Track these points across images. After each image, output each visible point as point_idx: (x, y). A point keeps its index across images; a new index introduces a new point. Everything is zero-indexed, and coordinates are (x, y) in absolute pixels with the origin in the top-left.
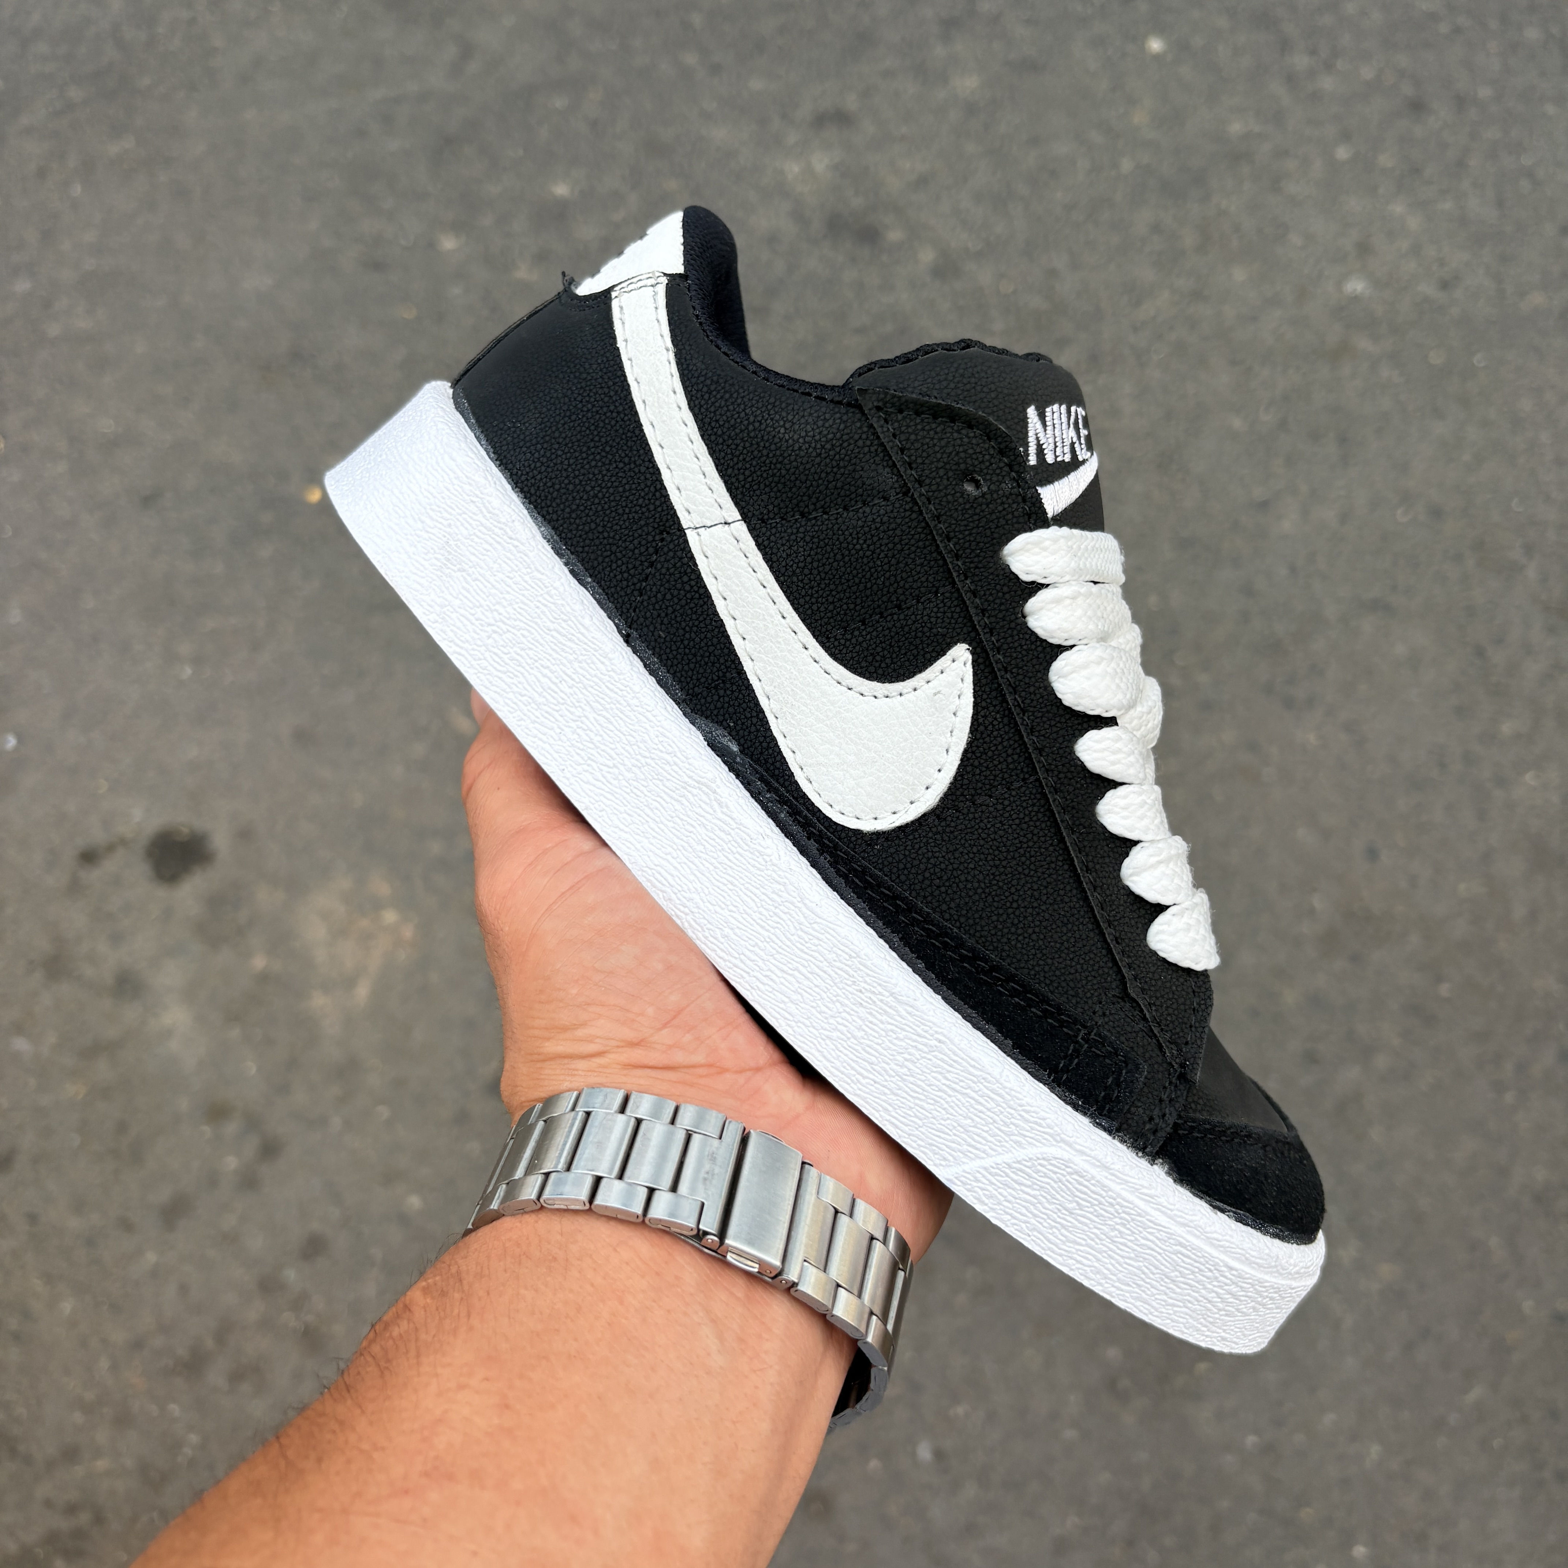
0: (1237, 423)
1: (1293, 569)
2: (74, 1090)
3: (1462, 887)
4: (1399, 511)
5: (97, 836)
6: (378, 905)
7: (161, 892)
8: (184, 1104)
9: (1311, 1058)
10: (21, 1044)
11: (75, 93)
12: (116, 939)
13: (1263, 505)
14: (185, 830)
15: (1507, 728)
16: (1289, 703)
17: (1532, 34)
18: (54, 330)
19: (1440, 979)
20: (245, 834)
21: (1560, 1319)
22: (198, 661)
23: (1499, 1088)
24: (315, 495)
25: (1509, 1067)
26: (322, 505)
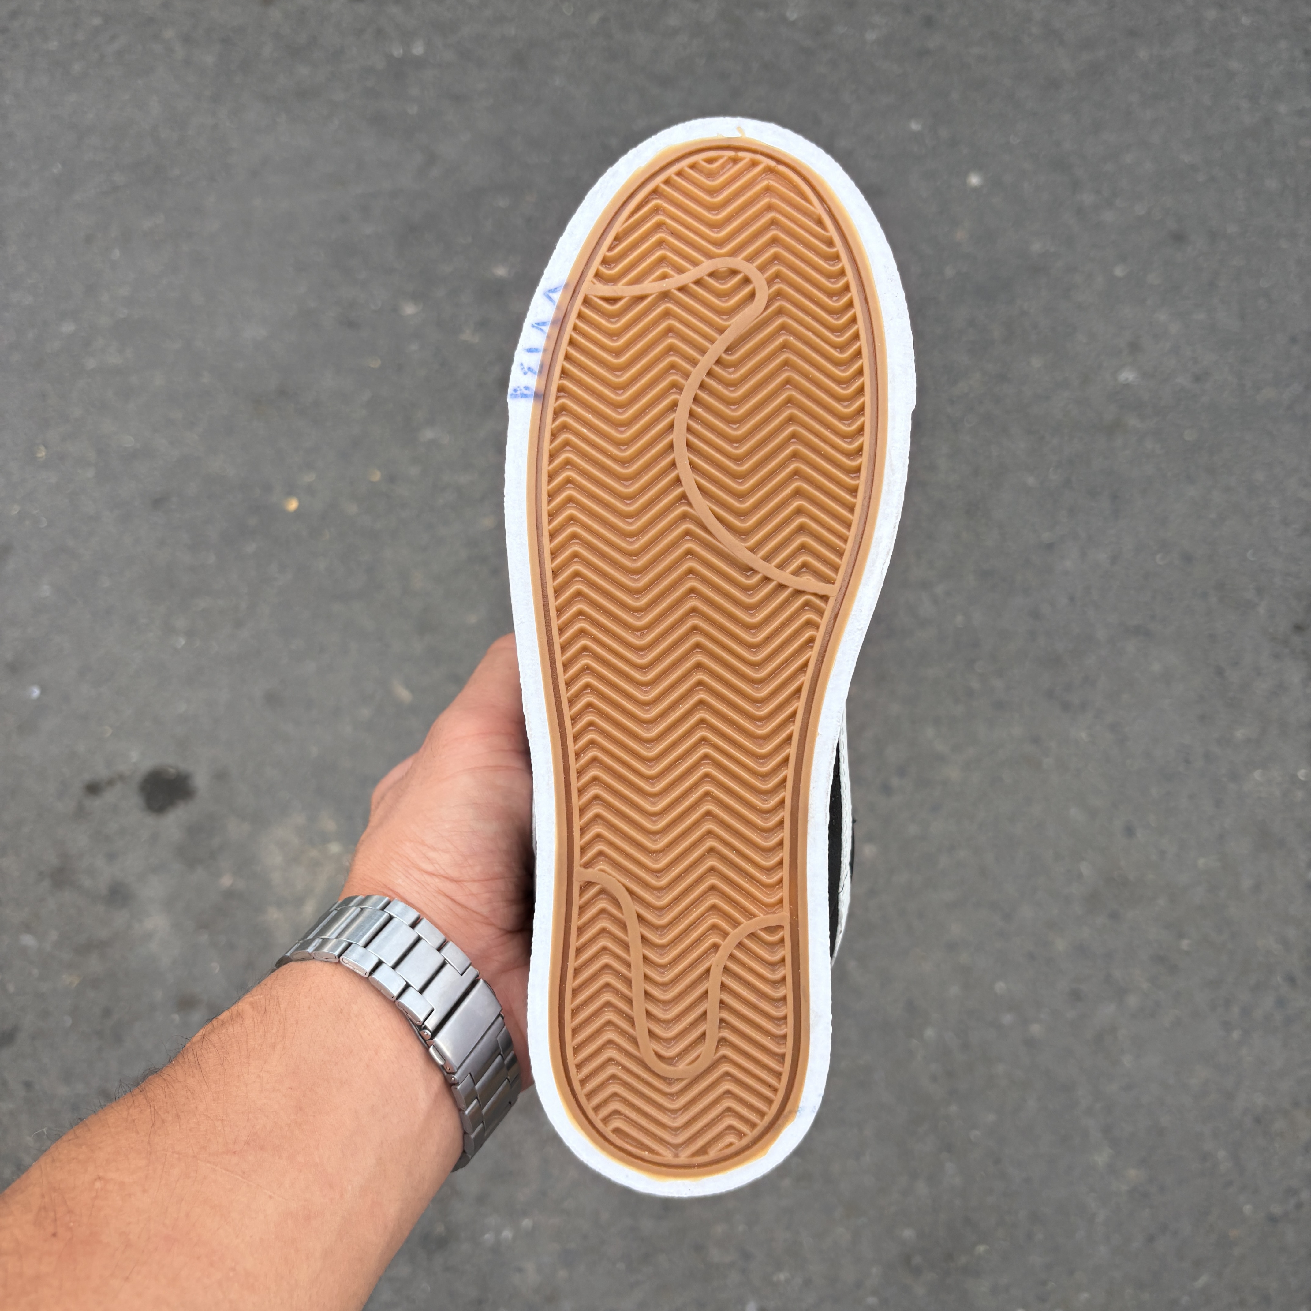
0: (1031, 481)
1: (1072, 599)
2: (70, 980)
3: (1201, 862)
4: (1158, 556)
5: (101, 772)
6: (325, 839)
7: (150, 820)
8: (159, 995)
9: (1076, 996)
10: (28, 940)
11: (119, 178)
12: (111, 857)
13: (1050, 547)
14: (172, 771)
15: (1240, 734)
16: (1066, 707)
17: (1272, 184)
18: (91, 363)
19: (1181, 936)
20: (221, 776)
21: (1273, 1220)
22: (190, 634)
23: (1227, 1026)
24: (293, 505)
25: (1236, 1010)
26: (298, 513)
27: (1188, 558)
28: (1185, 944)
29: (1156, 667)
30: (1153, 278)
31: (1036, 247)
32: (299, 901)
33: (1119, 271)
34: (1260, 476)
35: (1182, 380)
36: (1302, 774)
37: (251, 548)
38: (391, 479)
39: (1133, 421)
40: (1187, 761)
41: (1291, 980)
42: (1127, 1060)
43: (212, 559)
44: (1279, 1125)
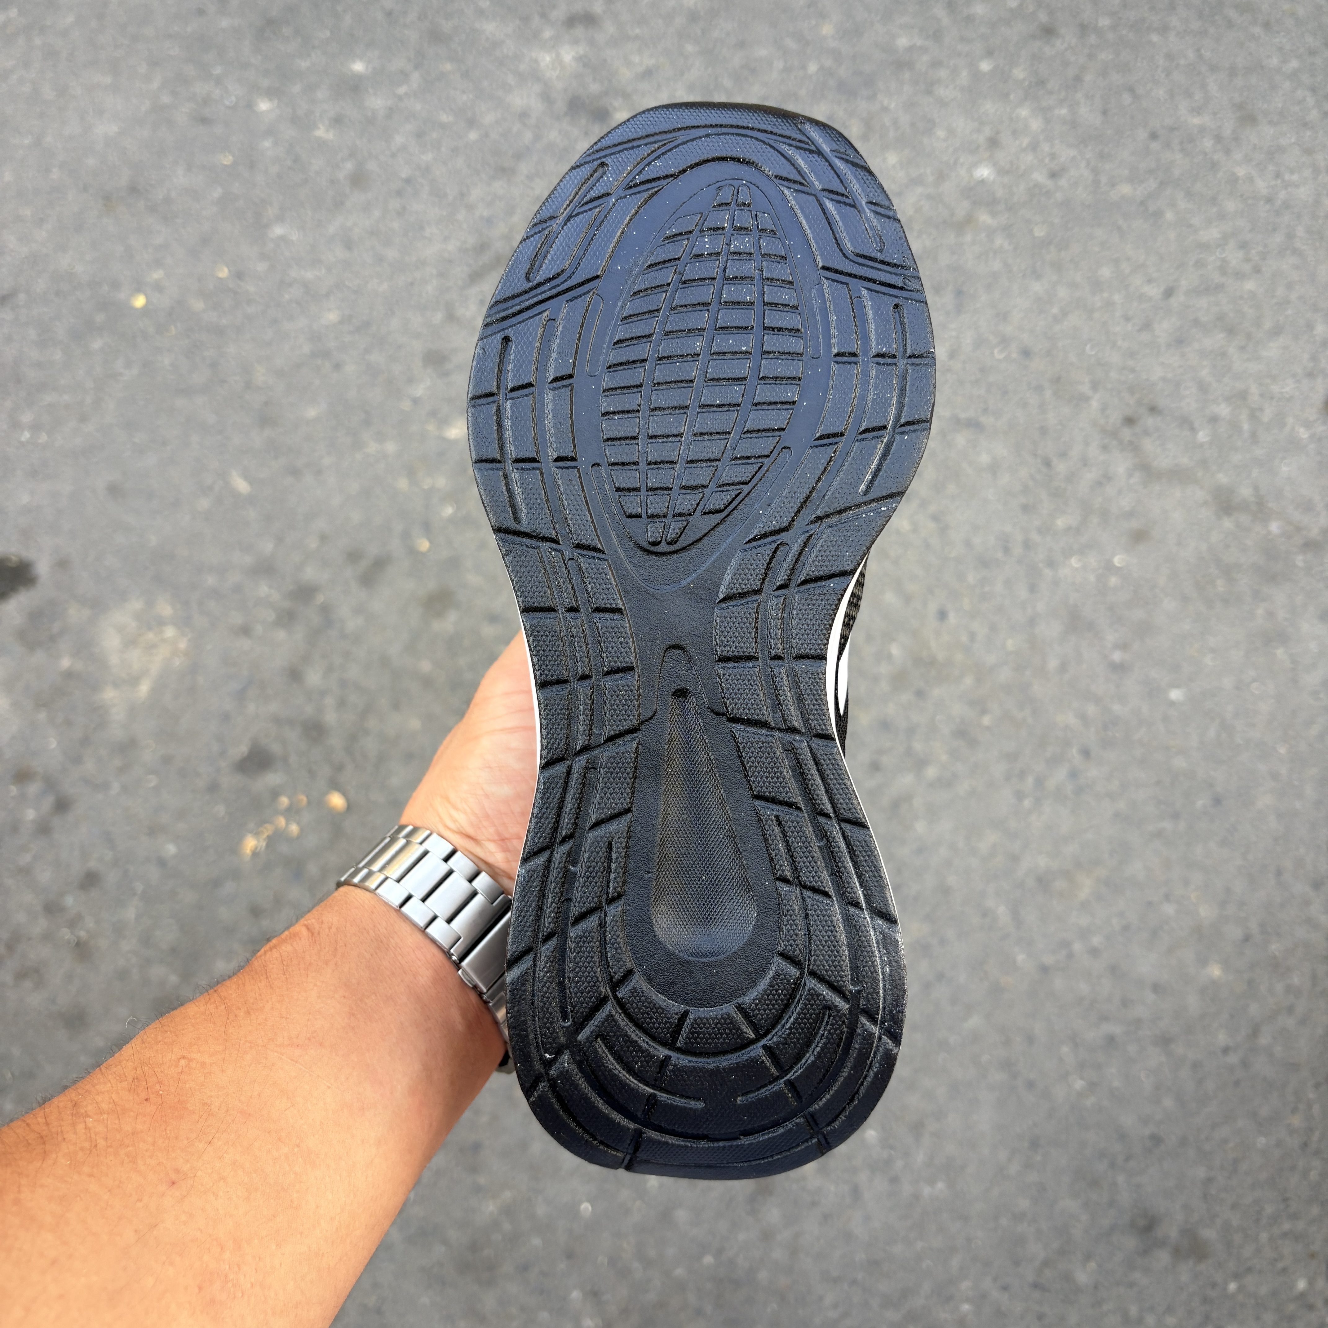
3: (1010, 643)
4: (997, 350)
6: (161, 622)
14: (15, 559)
19: (984, 712)
20: (62, 564)
21: (1044, 969)
22: (36, 427)
23: (1020, 796)
24: (140, 301)
25: (1030, 780)
26: (145, 311)
27: (1026, 353)
28: (986, 720)
29: (985, 459)
30: (1019, 73)
31: (903, 42)
32: (134, 681)
33: (985, 66)
34: (1106, 272)
35: (1039, 177)
36: (1118, 561)
37: (97, 344)
38: (239, 275)
39: (984, 218)
40: (1006, 550)
41: (1086, 753)
42: (920, 827)
43: (58, 356)
44: (1060, 884)
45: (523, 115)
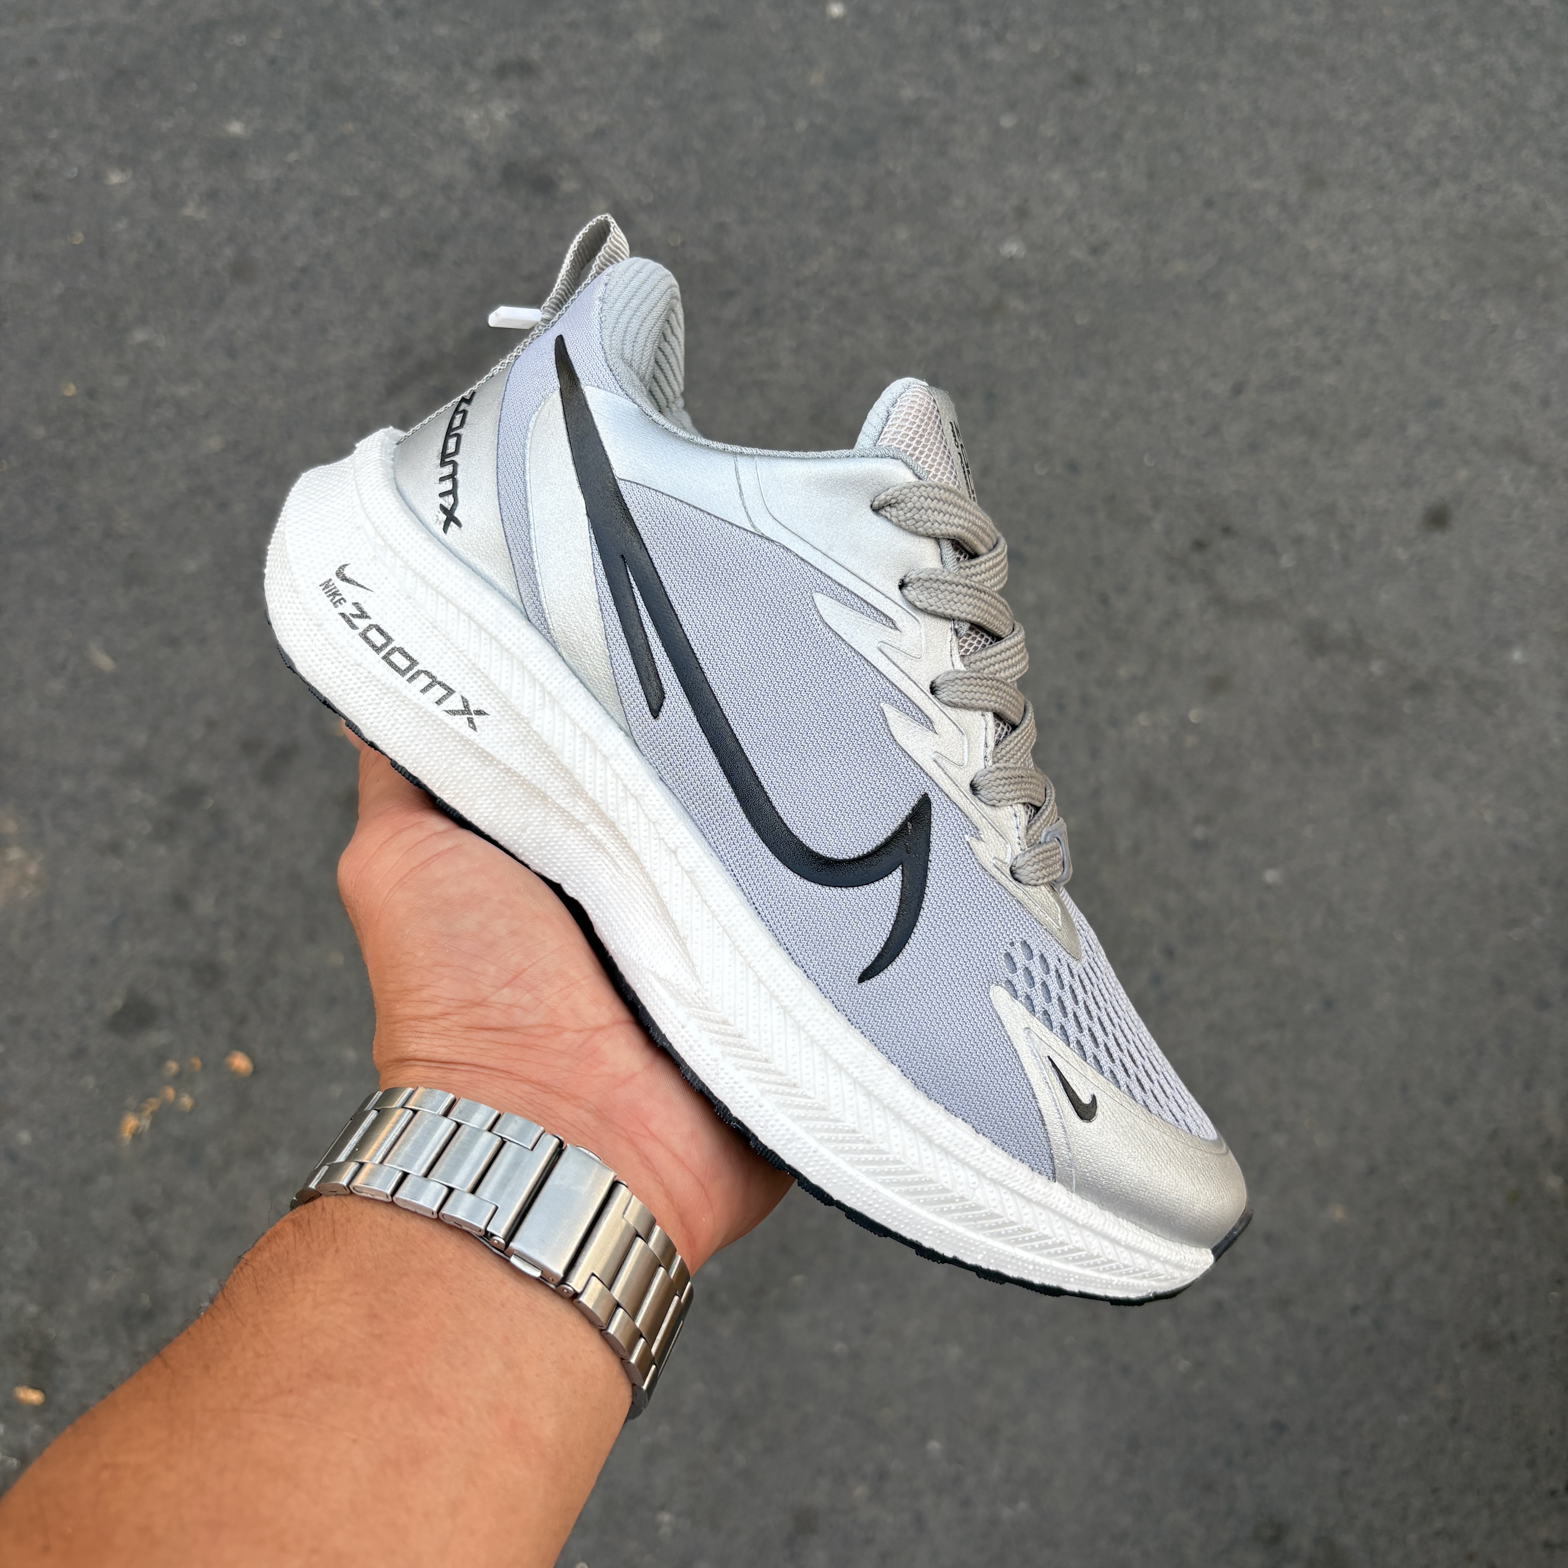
45: (448, 187)
